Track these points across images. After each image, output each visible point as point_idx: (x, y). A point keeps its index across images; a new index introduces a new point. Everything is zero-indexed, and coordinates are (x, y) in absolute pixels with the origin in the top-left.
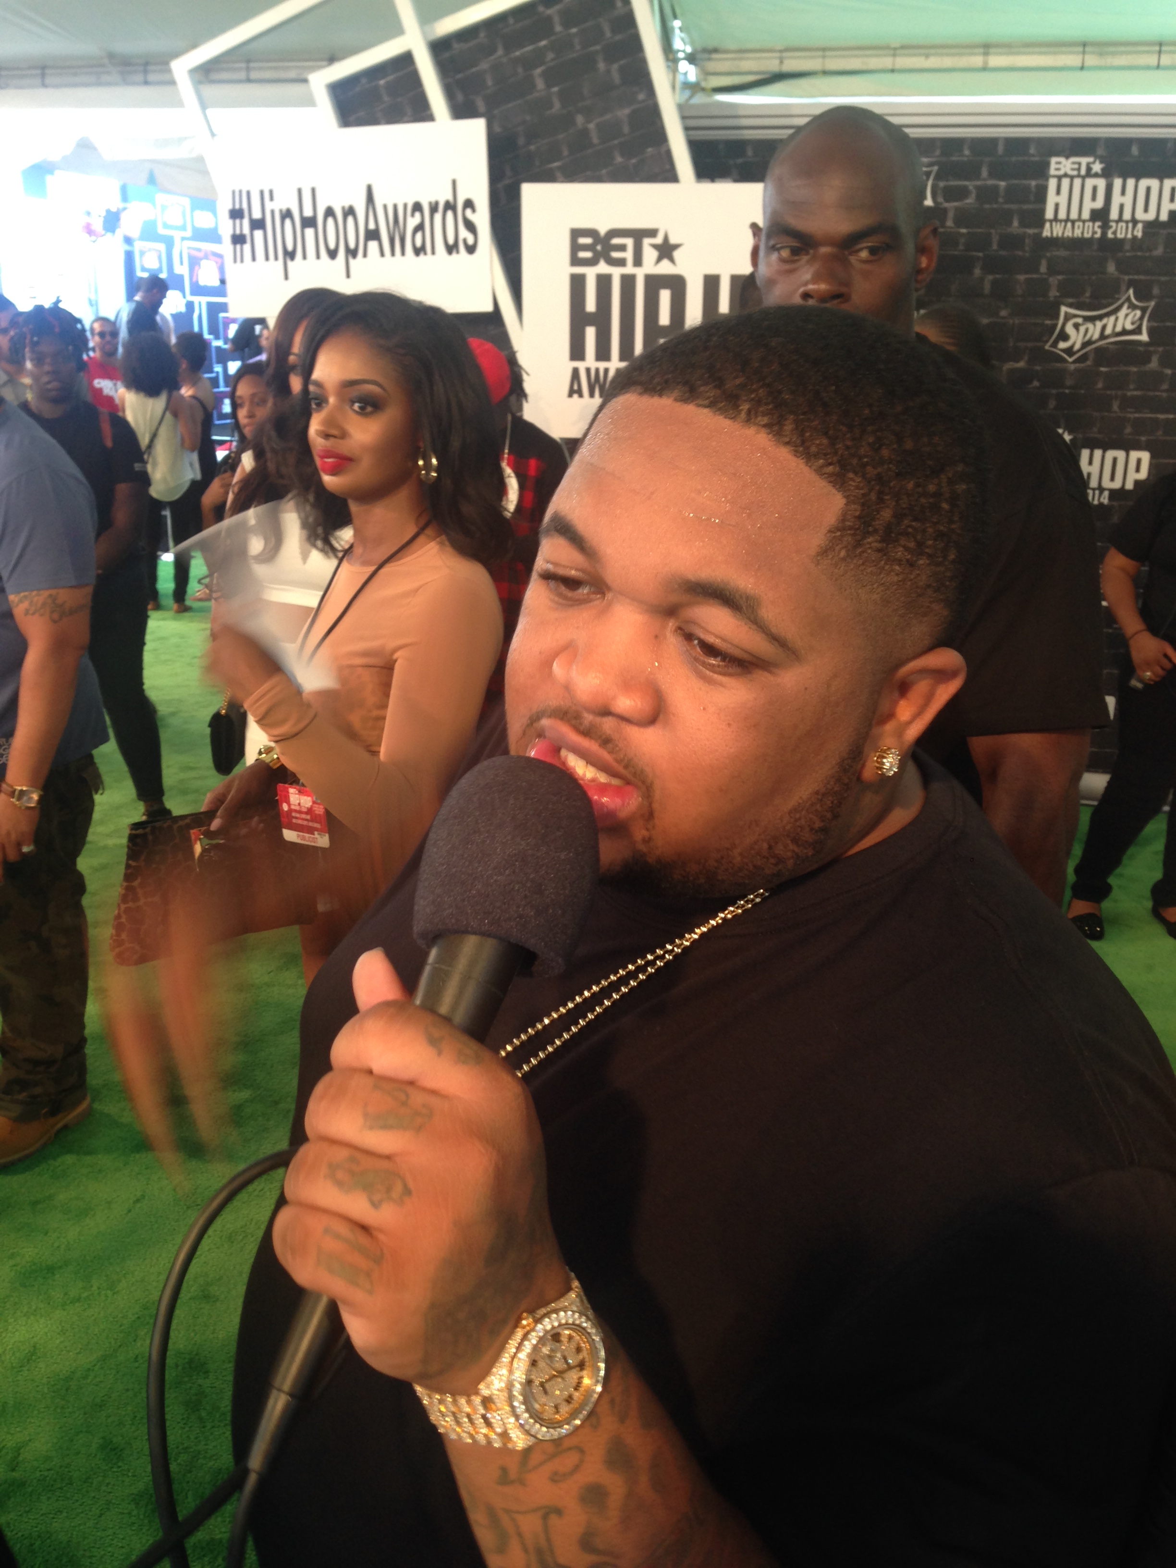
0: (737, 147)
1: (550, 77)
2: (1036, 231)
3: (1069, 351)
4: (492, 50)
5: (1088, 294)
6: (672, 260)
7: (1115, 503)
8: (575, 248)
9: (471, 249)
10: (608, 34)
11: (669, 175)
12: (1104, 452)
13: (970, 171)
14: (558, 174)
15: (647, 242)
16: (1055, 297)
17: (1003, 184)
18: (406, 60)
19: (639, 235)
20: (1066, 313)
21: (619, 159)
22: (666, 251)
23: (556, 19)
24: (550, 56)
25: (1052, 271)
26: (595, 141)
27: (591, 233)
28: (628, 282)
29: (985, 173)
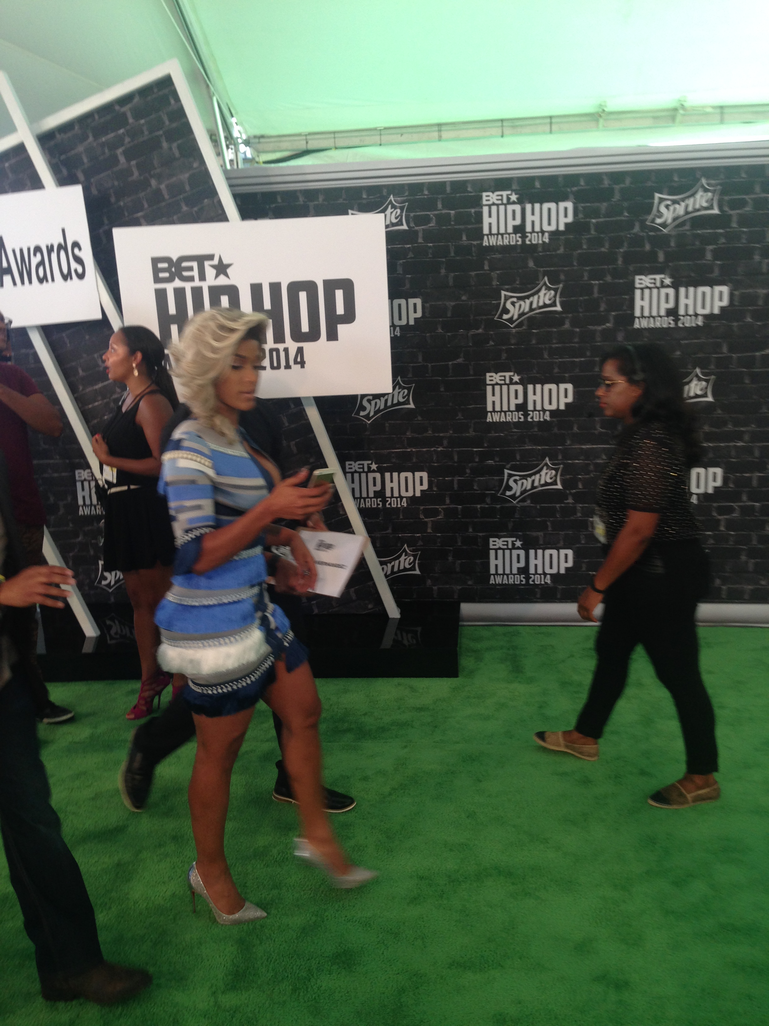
0: (270, 196)
1: (129, 155)
2: (479, 242)
3: (511, 320)
4: (86, 138)
5: (518, 282)
6: (227, 276)
7: (554, 419)
8: (156, 271)
10: (167, 123)
11: (222, 217)
12: (542, 386)
13: (430, 204)
14: (142, 221)
15: (207, 264)
16: (497, 285)
17: (453, 212)
19: (201, 259)
20: (505, 295)
21: (185, 208)
22: (222, 269)
23: (129, 115)
24: (127, 140)
25: (492, 269)
26: (166, 196)
28: (197, 292)
29: (440, 206)
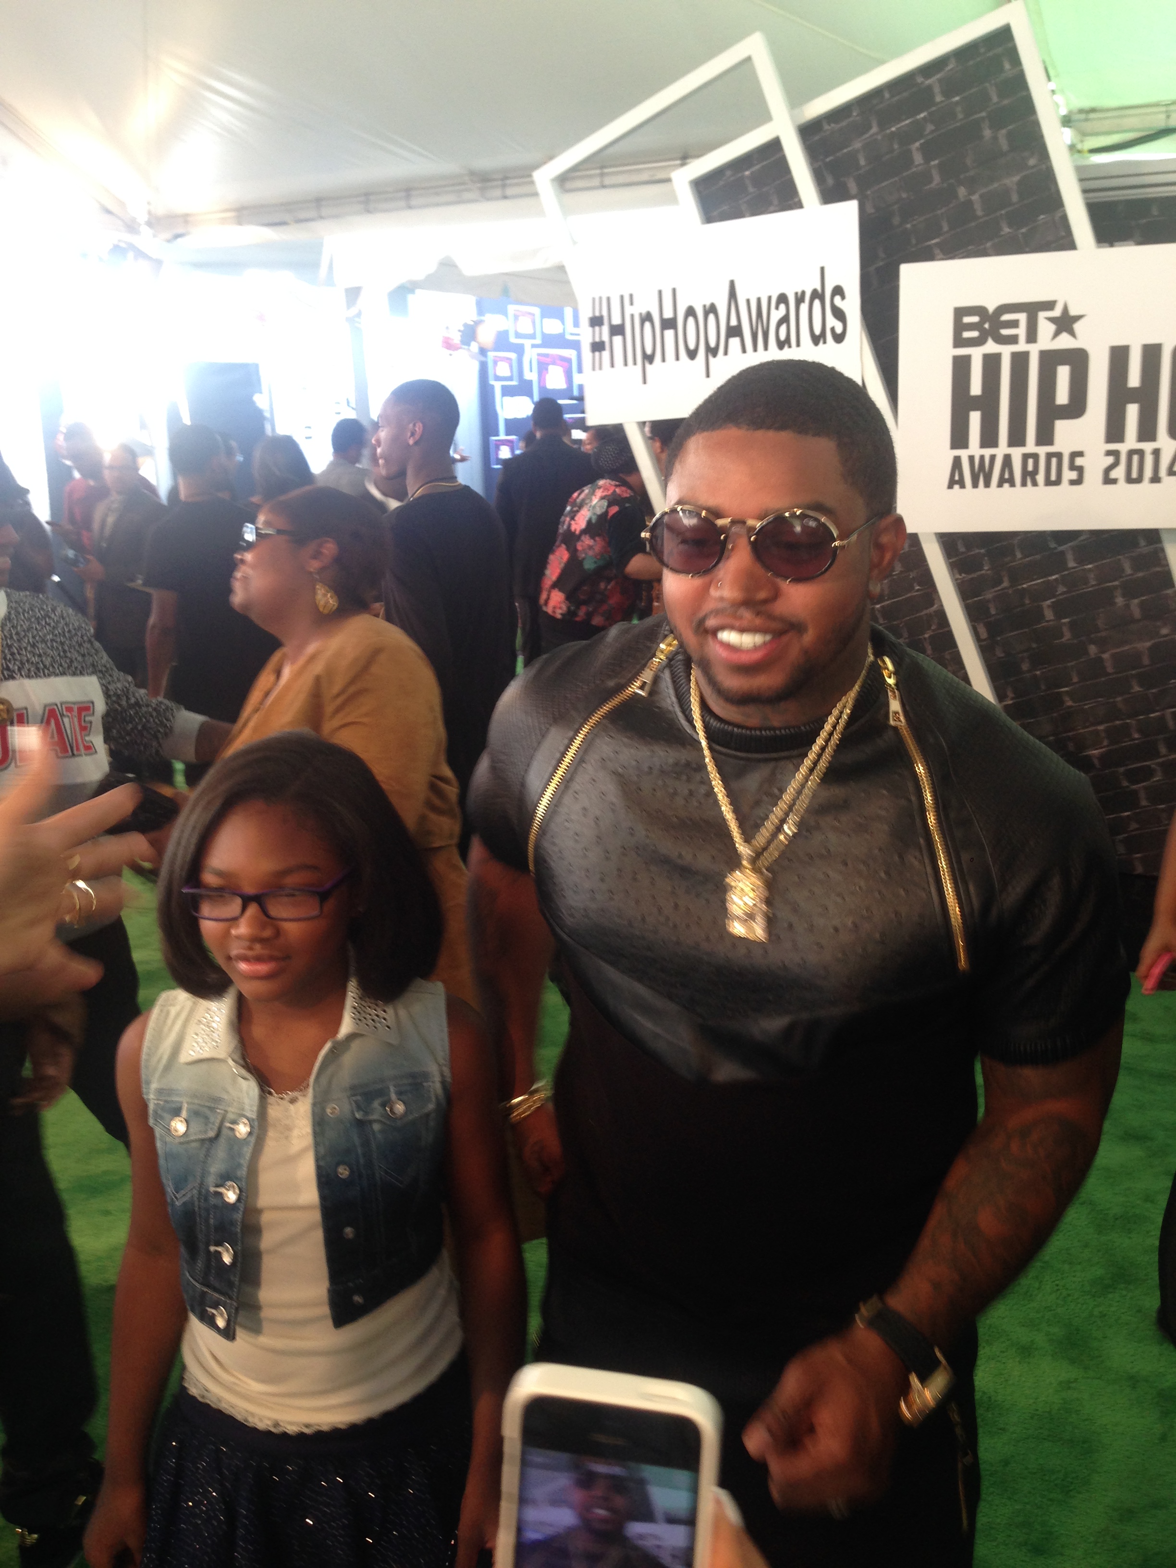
0: (1140, 207)
1: (928, 152)
6: (1072, 333)
8: (959, 327)
9: (839, 338)
10: (995, 99)
14: (937, 251)
15: (1042, 315)
18: (774, 146)
19: (1033, 309)
21: (1006, 230)
23: (937, 89)
24: (930, 127)
26: (979, 213)
27: (979, 311)
28: (1020, 361)
